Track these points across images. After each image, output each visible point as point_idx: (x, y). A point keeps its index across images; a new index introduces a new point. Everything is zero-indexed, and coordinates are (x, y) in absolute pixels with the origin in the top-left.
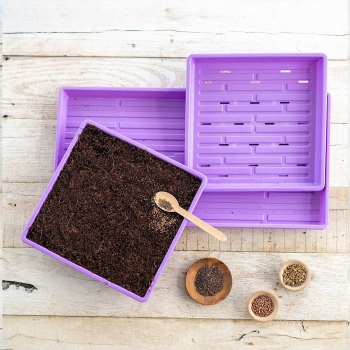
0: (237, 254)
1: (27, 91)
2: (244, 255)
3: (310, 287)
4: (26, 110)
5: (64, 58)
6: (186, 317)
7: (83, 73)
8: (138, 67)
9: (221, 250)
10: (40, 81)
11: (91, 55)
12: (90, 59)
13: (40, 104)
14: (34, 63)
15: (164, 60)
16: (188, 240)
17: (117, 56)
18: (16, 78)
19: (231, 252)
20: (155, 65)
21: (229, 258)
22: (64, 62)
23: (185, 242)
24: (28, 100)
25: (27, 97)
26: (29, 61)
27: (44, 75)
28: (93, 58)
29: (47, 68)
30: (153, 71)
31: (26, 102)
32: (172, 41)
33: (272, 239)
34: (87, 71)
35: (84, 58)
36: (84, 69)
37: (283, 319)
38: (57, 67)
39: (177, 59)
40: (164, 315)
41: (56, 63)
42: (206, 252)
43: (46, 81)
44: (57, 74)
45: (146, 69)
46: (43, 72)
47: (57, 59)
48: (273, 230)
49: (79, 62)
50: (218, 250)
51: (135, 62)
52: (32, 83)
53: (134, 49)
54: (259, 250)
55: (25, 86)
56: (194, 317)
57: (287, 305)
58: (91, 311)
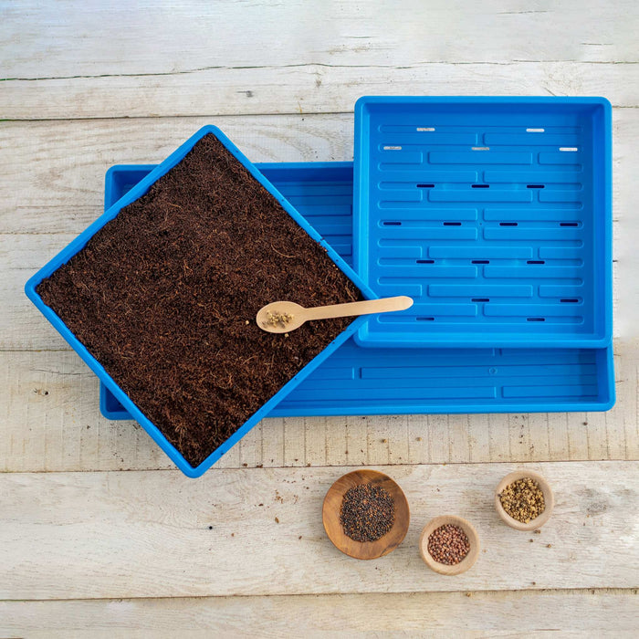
0: (463, 467)
1: (59, 182)
2: (477, 469)
3: (602, 525)
4: (58, 218)
5: (125, 121)
6: (375, 591)
7: (160, 147)
8: (260, 132)
9: (433, 462)
10: (81, 165)
11: (172, 114)
12: (172, 121)
13: (84, 206)
14: (69, 132)
15: (306, 119)
16: (371, 446)
17: (221, 113)
18: (38, 160)
19: (451, 466)
20: (290, 127)
21: (448, 475)
22: (125, 129)
23: (365, 450)
24: (63, 199)
25: (59, 194)
26: (61, 128)
27: (88, 152)
28: (176, 119)
29: (94, 140)
30: (288, 138)
31: (59, 203)
32: (319, 83)
33: (526, 438)
34: (167, 142)
35: (162, 120)
36: (160, 139)
37: (557, 586)
38: (113, 138)
39: (330, 116)
40: (334, 589)
41: (111, 130)
42: (405, 468)
43: (93, 163)
44: (113, 150)
45: (275, 135)
46: (87, 148)
47: (111, 123)
48: (526, 421)
49: (152, 127)
50: (427, 461)
51: (254, 124)
52: (67, 168)
53: (251, 100)
54: (503, 459)
55: (55, 174)
56: (390, 591)
57: (562, 561)
58: (196, 586)
